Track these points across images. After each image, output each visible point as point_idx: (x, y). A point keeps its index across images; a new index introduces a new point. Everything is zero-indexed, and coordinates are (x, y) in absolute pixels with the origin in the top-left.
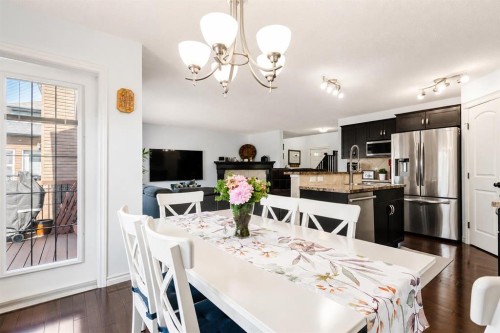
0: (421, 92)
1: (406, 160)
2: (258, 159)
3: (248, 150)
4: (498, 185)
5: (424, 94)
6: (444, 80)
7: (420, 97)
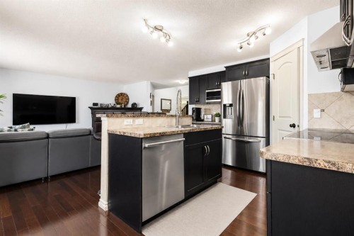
0: (239, 45)
1: (231, 105)
2: (129, 106)
3: (121, 97)
4: (293, 126)
5: (241, 48)
6: (254, 33)
7: (239, 51)
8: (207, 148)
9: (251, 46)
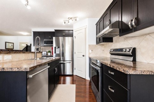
1: (59, 47)
4: (84, 56)
5: (65, 23)
6: (71, 18)
7: (64, 24)
8: (56, 69)
9: (69, 23)
